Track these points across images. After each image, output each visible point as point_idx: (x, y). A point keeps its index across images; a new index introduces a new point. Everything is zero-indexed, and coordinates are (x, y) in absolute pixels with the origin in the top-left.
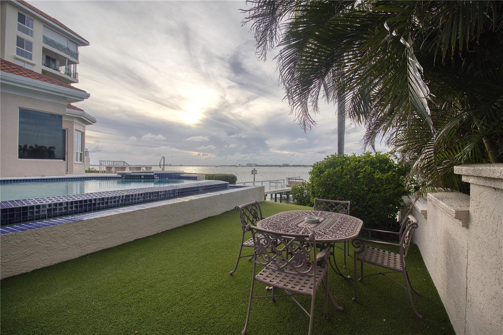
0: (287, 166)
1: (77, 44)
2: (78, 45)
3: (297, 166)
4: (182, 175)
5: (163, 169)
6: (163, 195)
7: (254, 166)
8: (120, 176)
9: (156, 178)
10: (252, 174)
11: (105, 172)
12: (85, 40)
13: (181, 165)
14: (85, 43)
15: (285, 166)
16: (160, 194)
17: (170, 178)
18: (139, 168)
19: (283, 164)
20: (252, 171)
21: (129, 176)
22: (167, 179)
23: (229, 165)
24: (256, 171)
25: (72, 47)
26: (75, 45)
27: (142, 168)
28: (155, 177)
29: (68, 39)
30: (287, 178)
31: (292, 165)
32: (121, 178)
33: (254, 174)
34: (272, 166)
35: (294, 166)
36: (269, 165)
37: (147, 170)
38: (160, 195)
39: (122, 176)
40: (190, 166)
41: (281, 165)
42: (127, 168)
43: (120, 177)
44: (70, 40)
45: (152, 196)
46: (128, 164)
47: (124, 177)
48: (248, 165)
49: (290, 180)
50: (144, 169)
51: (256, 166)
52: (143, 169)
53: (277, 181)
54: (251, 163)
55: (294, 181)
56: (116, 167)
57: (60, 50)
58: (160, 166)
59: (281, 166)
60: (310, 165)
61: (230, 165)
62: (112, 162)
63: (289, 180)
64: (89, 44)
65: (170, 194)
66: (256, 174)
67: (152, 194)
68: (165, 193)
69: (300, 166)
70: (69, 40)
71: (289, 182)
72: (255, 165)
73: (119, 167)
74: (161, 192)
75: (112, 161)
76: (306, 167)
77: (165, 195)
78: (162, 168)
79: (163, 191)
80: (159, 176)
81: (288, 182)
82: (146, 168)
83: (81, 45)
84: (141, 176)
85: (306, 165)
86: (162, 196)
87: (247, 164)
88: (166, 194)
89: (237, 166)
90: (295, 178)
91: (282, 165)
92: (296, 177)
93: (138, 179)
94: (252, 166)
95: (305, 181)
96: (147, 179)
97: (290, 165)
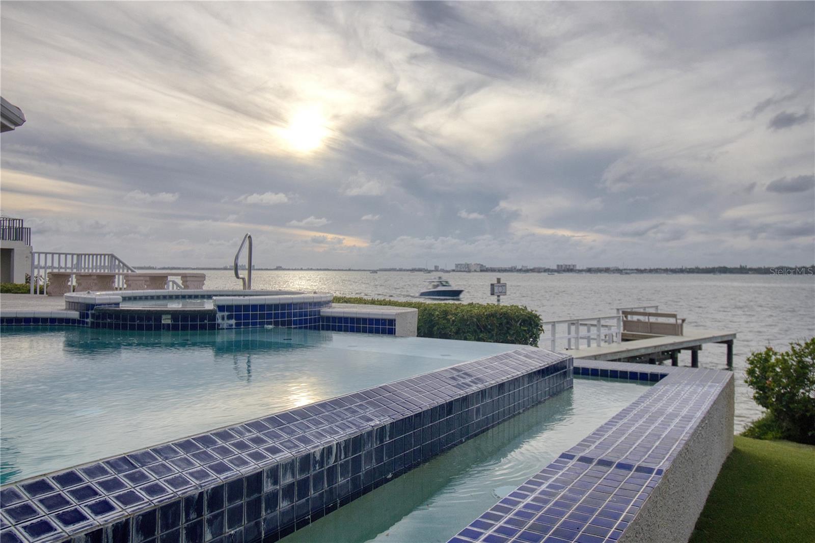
0: (570, 269)
3: (599, 270)
4: (326, 311)
5: (247, 283)
6: (288, 492)
7: (475, 271)
8: (75, 314)
9: (225, 323)
10: (492, 294)
11: (42, 292)
13: (279, 268)
15: (564, 271)
16: (268, 487)
17: (283, 324)
18: (159, 280)
19: (558, 266)
20: (492, 285)
21: (110, 316)
22: (270, 327)
23: (408, 268)
24: (504, 285)
27: (170, 278)
28: (220, 321)
30: (618, 310)
31: (585, 268)
32: (79, 322)
33: (498, 296)
34: (527, 271)
35: (589, 270)
36: (520, 268)
37: (186, 287)
38: (272, 501)
39: (84, 315)
40: (302, 269)
41: (551, 268)
42: (117, 276)
43: (74, 321)
45: (210, 522)
46: (124, 265)
47: (89, 320)
48: (459, 269)
49: (629, 318)
50: (179, 280)
51: (481, 271)
52: (174, 282)
53: (599, 320)
55: (642, 318)
56: (81, 276)
58: (236, 268)
59: (553, 271)
60: (637, 270)
62: (75, 257)
63: (626, 317)
65: (332, 471)
66: (505, 293)
67: (211, 508)
68: (304, 476)
69: (607, 270)
71: (624, 322)
72: (478, 269)
73: (90, 275)
74: (274, 473)
75: (73, 255)
76: (627, 273)
77: (303, 486)
78: (243, 279)
79: (289, 466)
80: (238, 317)
81: (622, 324)
82: (184, 277)
84: (158, 315)
85: (625, 267)
86: (284, 505)
87: (457, 265)
88: (306, 480)
89: (430, 272)
90: (642, 310)
91: (555, 268)
92: (645, 308)
93: (149, 328)
94: (469, 271)
95: (683, 321)
96: (184, 328)
97: (578, 268)
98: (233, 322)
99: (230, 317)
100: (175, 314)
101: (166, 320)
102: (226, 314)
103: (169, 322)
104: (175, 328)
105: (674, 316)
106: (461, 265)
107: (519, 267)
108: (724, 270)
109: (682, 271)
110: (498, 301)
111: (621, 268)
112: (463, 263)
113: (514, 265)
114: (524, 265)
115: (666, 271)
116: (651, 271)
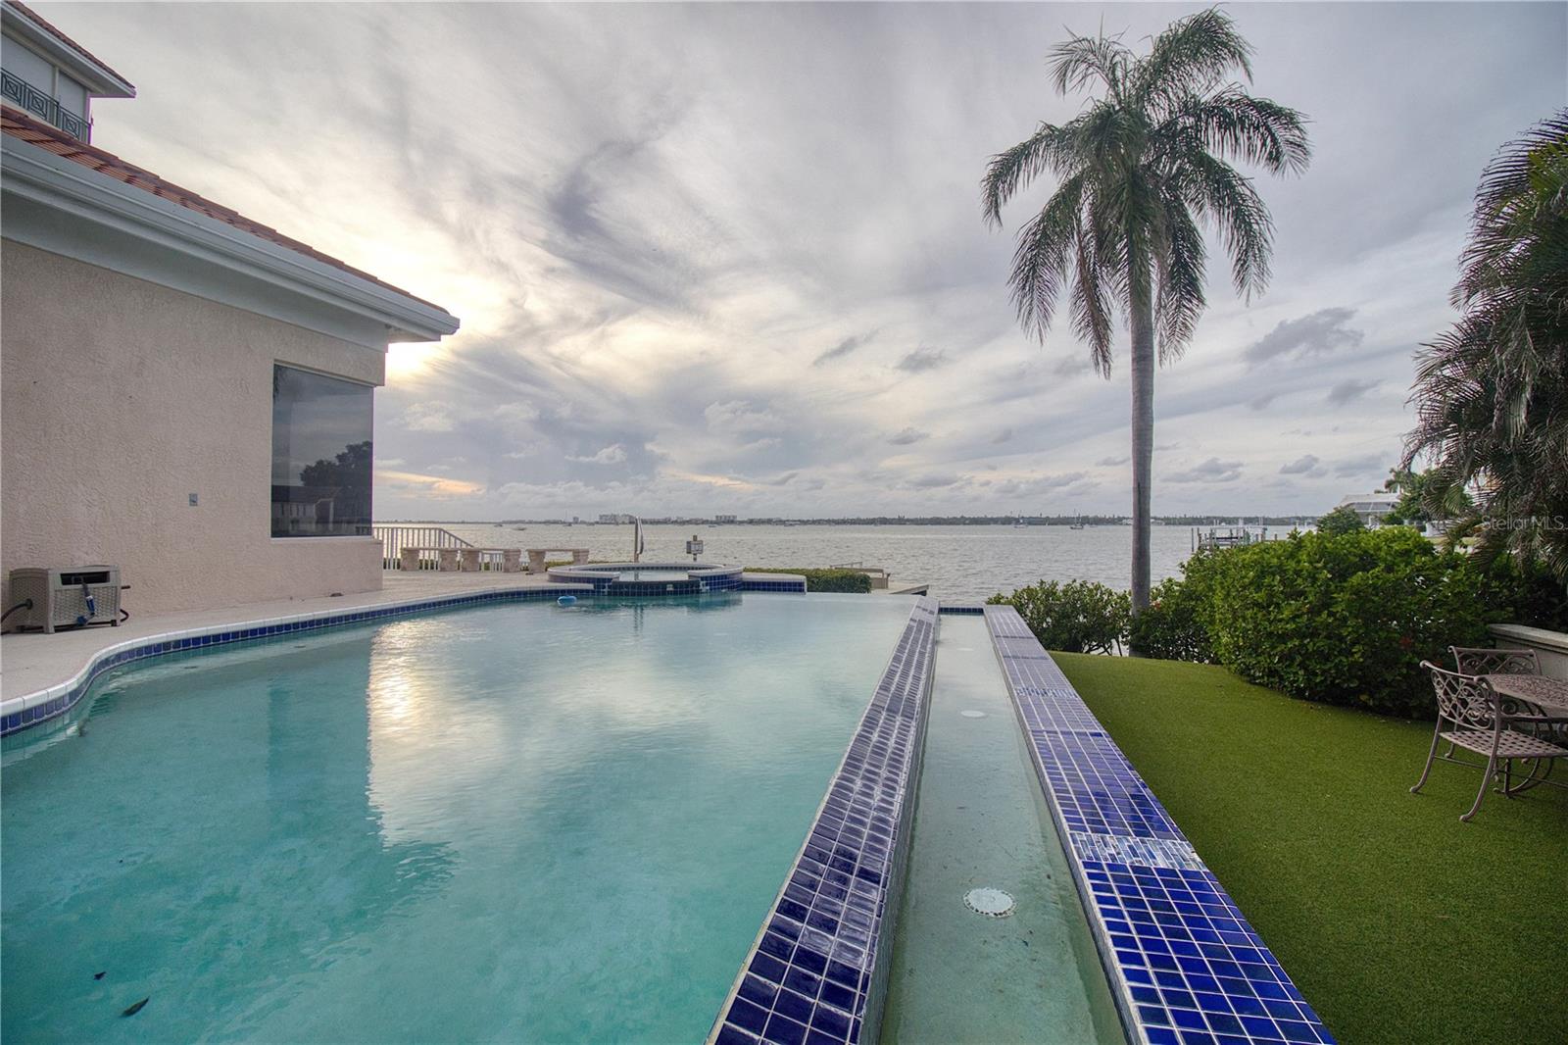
0: (731, 521)
1: (85, 88)
2: (89, 93)
3: (761, 522)
7: (623, 523)
9: (704, 589)
10: (689, 552)
12: (121, 79)
14: (116, 87)
15: (724, 522)
19: (717, 517)
20: (689, 543)
23: (540, 520)
25: (68, 98)
26: (80, 91)
28: (701, 587)
29: (54, 66)
31: (746, 519)
32: (593, 592)
33: (695, 554)
34: (683, 522)
35: (751, 522)
41: (710, 519)
43: (587, 591)
44: (62, 73)
48: (603, 521)
51: (630, 523)
54: (616, 513)
57: (24, 107)
59: (712, 522)
61: (543, 520)
64: (135, 93)
66: (701, 551)
69: (769, 522)
70: (57, 74)
72: (627, 521)
80: (711, 584)
83: (104, 93)
87: (601, 517)
89: (569, 524)
91: (714, 519)
93: (658, 594)
94: (617, 524)
95: (889, 575)
96: (681, 593)
97: (738, 519)
98: (708, 588)
99: (707, 585)
100: (675, 584)
101: (670, 588)
102: (704, 582)
103: (671, 589)
104: (675, 593)
105: (881, 571)
106: (607, 516)
107: (674, 519)
108: (884, 521)
109: (844, 522)
110: (695, 559)
111: (784, 518)
112: (609, 513)
113: (667, 516)
114: (680, 516)
115: (829, 522)
116: (814, 522)
